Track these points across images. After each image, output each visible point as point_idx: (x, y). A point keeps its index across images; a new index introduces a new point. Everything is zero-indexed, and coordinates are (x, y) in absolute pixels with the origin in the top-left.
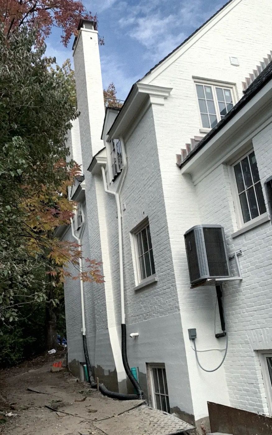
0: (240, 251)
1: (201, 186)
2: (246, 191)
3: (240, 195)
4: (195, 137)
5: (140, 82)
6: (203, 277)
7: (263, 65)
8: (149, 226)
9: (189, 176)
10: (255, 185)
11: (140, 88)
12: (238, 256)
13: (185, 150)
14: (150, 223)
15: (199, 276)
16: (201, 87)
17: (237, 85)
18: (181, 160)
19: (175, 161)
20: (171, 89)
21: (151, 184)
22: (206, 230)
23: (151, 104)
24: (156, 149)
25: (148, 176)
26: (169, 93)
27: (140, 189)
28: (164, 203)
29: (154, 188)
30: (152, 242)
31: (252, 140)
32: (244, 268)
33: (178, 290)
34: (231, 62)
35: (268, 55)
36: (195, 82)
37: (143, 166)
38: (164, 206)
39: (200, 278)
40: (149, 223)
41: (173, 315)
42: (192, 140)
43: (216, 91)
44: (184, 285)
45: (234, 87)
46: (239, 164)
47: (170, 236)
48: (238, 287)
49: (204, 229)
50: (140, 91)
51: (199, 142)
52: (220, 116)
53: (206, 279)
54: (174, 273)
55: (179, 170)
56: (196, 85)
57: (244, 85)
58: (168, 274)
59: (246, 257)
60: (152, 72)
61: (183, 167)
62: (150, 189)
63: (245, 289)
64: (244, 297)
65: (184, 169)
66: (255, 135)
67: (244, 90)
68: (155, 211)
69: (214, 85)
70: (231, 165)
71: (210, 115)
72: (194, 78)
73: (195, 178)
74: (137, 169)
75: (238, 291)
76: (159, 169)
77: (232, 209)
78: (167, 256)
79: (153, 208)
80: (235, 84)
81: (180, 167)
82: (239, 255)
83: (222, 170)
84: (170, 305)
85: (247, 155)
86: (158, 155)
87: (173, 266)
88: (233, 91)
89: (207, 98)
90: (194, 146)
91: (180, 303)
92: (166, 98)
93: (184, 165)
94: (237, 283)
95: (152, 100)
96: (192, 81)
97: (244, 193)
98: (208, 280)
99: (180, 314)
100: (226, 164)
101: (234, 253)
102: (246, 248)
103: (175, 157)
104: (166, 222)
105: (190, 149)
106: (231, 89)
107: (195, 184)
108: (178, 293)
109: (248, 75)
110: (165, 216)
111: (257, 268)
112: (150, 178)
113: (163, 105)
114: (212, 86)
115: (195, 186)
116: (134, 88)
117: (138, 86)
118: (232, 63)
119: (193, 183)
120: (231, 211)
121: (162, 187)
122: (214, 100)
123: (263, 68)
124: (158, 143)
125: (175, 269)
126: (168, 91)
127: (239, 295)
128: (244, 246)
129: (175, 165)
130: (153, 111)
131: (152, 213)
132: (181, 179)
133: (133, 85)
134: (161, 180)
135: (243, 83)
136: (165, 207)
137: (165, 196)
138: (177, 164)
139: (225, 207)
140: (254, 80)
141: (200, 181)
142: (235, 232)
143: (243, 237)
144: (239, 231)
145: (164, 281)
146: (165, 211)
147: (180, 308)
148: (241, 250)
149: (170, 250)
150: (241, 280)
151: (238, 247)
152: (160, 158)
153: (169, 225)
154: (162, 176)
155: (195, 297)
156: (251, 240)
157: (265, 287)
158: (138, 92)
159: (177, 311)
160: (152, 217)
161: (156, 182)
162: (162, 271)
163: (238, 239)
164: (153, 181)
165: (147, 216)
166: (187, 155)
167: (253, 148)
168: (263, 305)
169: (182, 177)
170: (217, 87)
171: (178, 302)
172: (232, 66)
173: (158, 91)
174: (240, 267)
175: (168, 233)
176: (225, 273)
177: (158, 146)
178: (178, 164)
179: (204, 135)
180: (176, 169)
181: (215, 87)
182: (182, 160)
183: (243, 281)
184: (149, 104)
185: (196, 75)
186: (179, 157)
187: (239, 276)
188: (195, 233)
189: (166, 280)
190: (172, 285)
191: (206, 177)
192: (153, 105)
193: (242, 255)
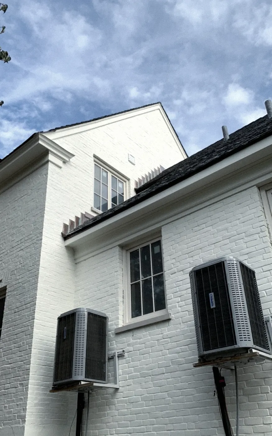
0: (123, 351)
1: (84, 266)
2: (141, 282)
3: (131, 285)
4: (85, 212)
5: (44, 134)
6: (75, 378)
7: (154, 174)
8: (5, 298)
9: (72, 251)
10: (153, 277)
11: (41, 139)
12: (118, 357)
13: (74, 222)
14: (7, 295)
15: (70, 376)
16: (99, 168)
17: (131, 181)
18: (67, 231)
19: (61, 230)
20: (73, 156)
21: (23, 247)
22: (91, 316)
23: (48, 161)
24: (43, 209)
25: (22, 238)
26: (70, 158)
27: (4, 251)
28: (38, 273)
29: (27, 253)
30: (3, 320)
31: (161, 229)
32: (124, 373)
33: (30, 391)
34: (129, 158)
35: (158, 168)
36: (95, 161)
37: (17, 225)
38: (37, 276)
39: (71, 379)
40: (5, 294)
41: (12, 427)
42: (82, 214)
43: (112, 178)
44: (38, 385)
45: (127, 181)
46: (137, 251)
47: (36, 315)
48: (111, 398)
49: (89, 314)
50: (40, 142)
51: (88, 219)
52: (111, 203)
53: (80, 381)
54: (30, 367)
55: (63, 241)
56: (95, 164)
57: (136, 184)
58: (19, 367)
59: (129, 360)
60: (57, 131)
61: (68, 239)
62: (21, 253)
63: (122, 402)
64: (116, 413)
65: (70, 241)
66: (167, 224)
67: (136, 188)
68: (20, 281)
69: (110, 172)
70: (127, 250)
71: (102, 197)
72: (95, 156)
73: (78, 256)
74: (6, 227)
75: (109, 404)
76: (42, 233)
77: (120, 299)
78: (23, 343)
79: (18, 277)
80: (129, 180)
81: (65, 237)
82: (121, 356)
83: (117, 253)
84: (10, 412)
85: (150, 243)
86: (43, 216)
87: (30, 357)
88: (126, 185)
89: (102, 181)
90: (83, 222)
91: (28, 410)
92: (65, 162)
93: (71, 237)
94: (110, 393)
95: (51, 157)
96: (93, 159)
97: (139, 283)
98: (83, 383)
99: (23, 427)
100: (122, 248)
101: (115, 353)
102: (131, 348)
103: (62, 226)
104: (34, 297)
105: (79, 224)
106: (124, 183)
107: (78, 261)
108: (29, 396)
109: (141, 177)
110: (36, 289)
111: (144, 376)
112: (23, 240)
113: (60, 167)
114: (109, 172)
115: (76, 264)
116: (34, 138)
117: (40, 136)
118: (130, 160)
119: (75, 260)
120: (119, 301)
121: (40, 253)
122: (109, 186)
123: (153, 176)
124: (46, 204)
125: (32, 362)
126: (69, 156)
127: (110, 409)
128: (129, 345)
129: (60, 234)
130: (49, 169)
131: (14, 283)
132: (64, 251)
133: (35, 134)
134: (41, 245)
135: (136, 181)
136: (37, 278)
137: (41, 265)
138: (62, 233)
139: (112, 294)
140: (144, 183)
141: (85, 260)
142: (120, 326)
143: (130, 334)
144: (123, 327)
145: (9, 376)
146: (36, 283)
147: (26, 419)
148: (124, 349)
149: (31, 335)
150: (117, 389)
151: (121, 346)
152: (45, 221)
153: (37, 302)
154: (43, 241)
155: (48, 404)
156: (141, 340)
157: (151, 402)
158: (37, 143)
159: (19, 423)
160: (13, 288)
161: (32, 246)
162: (10, 362)
163: (123, 335)
164: (27, 244)
165: (6, 286)
166: (75, 228)
167: (161, 236)
168: (143, 427)
169: (64, 249)
170: (113, 175)
171: (25, 410)
172: (129, 162)
173: (59, 151)
174: (119, 372)
175: (34, 312)
176: (102, 377)
177: (46, 206)
178: (64, 233)
179: (95, 215)
180: (60, 238)
181: (111, 174)
182: (69, 232)
183: (120, 391)
184: (46, 160)
185: (97, 155)
186: (65, 226)
187: (116, 384)
188: (77, 317)
189: (13, 376)
190: (21, 384)
191: (93, 256)
192: (49, 163)
193: (125, 357)
